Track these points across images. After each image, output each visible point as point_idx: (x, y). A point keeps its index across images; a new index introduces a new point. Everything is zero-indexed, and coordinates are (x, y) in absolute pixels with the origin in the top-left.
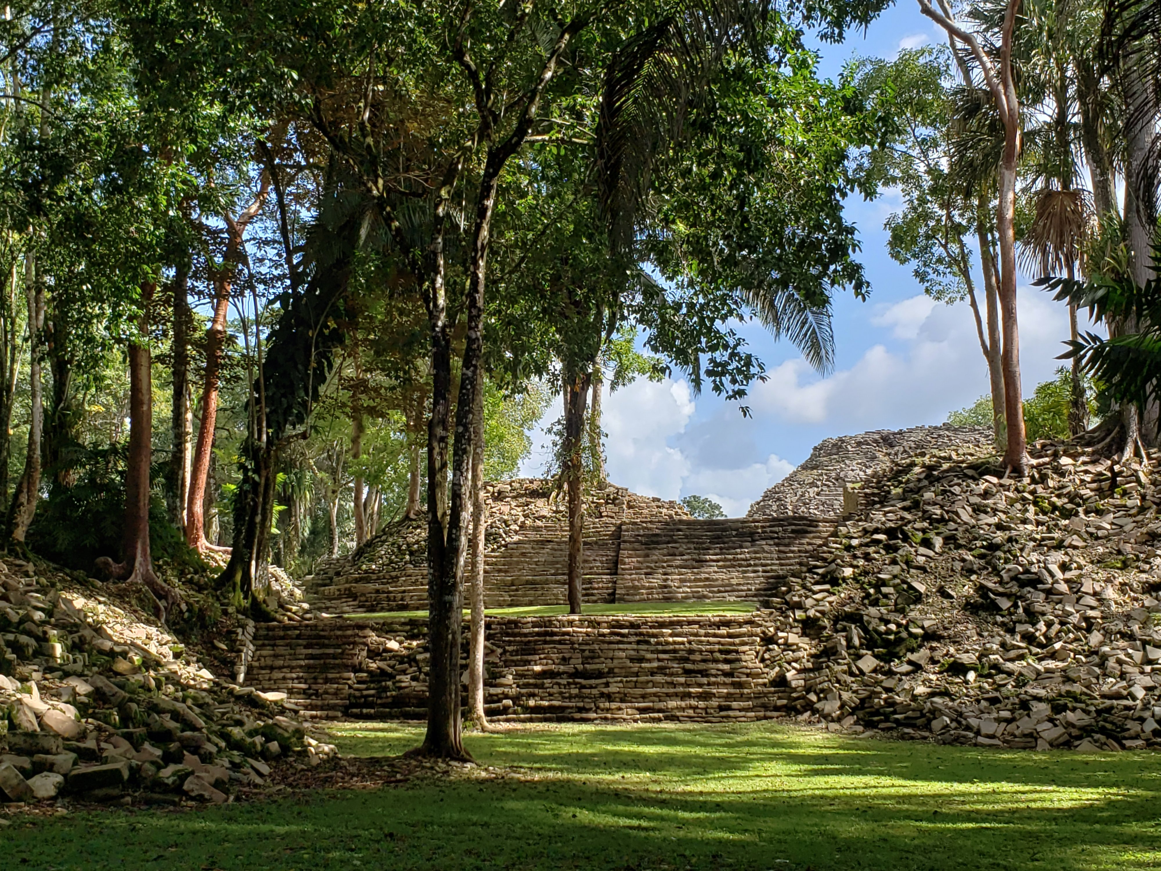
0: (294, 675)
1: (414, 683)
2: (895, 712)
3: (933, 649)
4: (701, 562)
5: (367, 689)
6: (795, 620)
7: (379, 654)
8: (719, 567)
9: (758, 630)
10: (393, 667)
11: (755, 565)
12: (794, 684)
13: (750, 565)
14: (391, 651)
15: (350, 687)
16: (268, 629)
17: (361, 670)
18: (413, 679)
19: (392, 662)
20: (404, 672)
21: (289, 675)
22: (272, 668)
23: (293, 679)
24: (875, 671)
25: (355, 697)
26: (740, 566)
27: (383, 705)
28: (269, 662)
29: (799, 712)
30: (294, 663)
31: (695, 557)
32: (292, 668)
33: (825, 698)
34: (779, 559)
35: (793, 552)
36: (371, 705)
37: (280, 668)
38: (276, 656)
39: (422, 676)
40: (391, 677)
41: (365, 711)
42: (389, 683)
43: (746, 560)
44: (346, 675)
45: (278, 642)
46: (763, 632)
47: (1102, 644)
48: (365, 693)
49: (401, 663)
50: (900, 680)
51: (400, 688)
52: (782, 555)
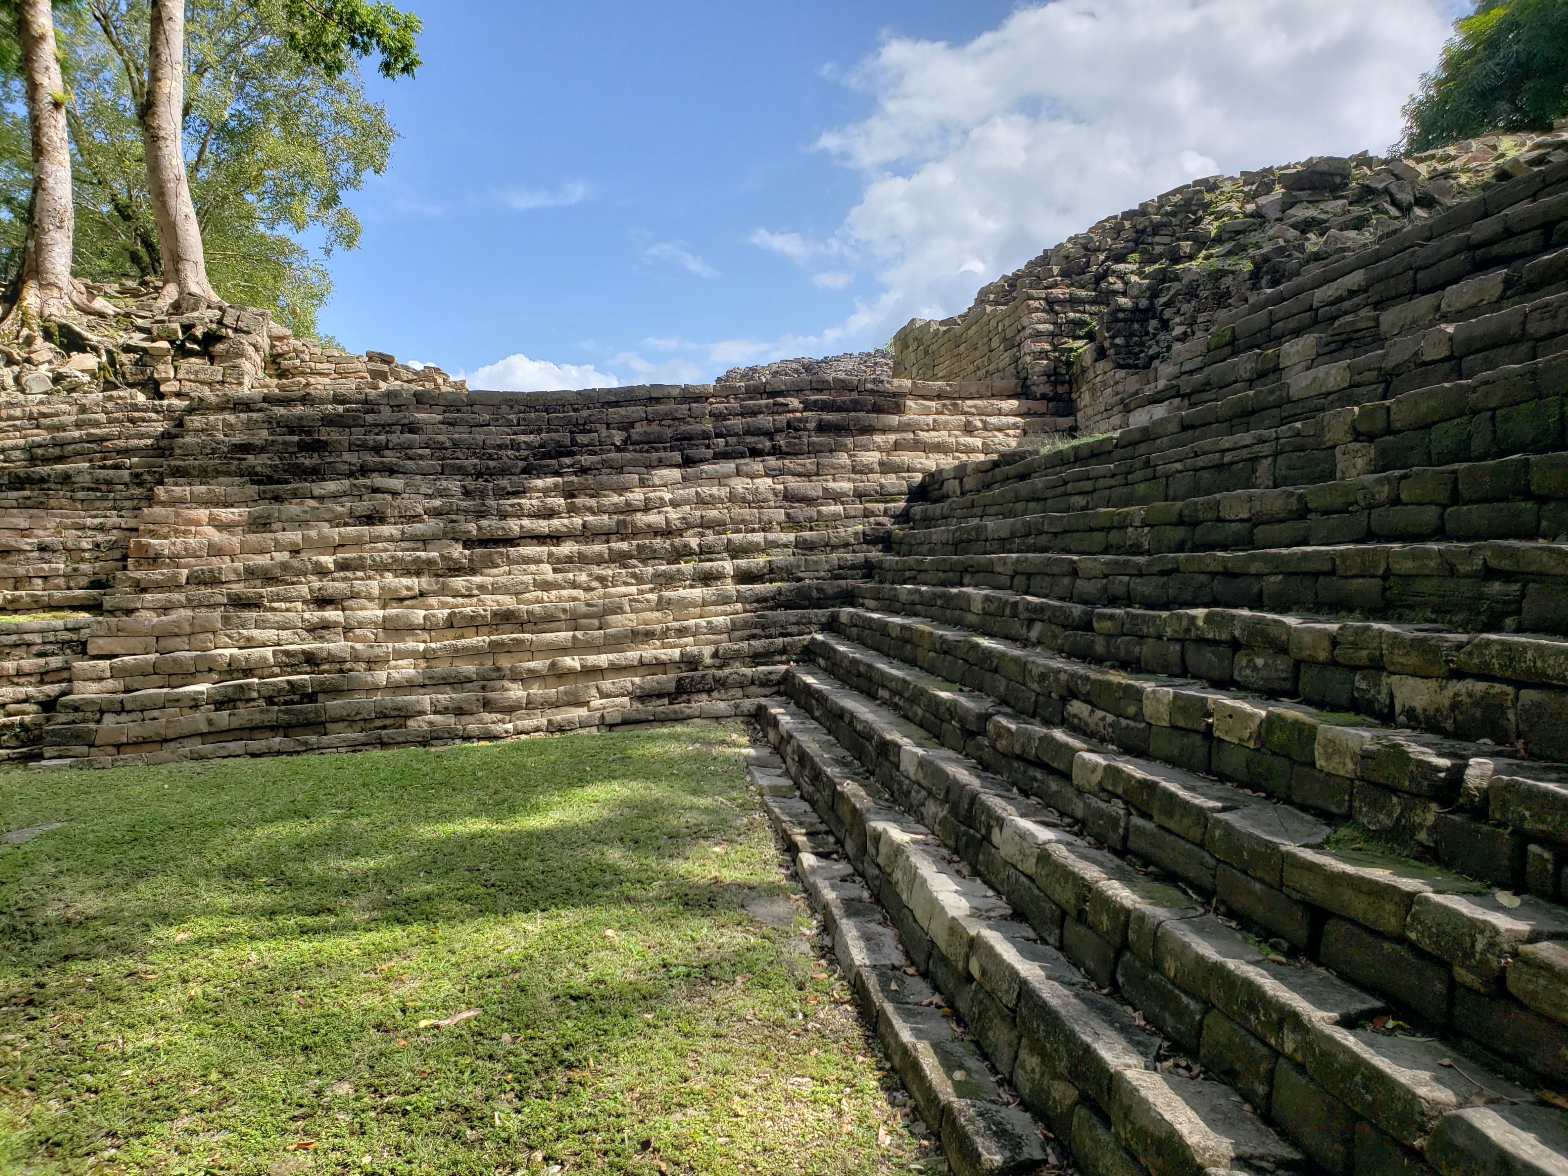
8: (560, 564)
11: (706, 552)
13: (680, 554)
26: (646, 555)
34: (792, 523)
35: (836, 497)
43: (667, 532)
52: (801, 511)
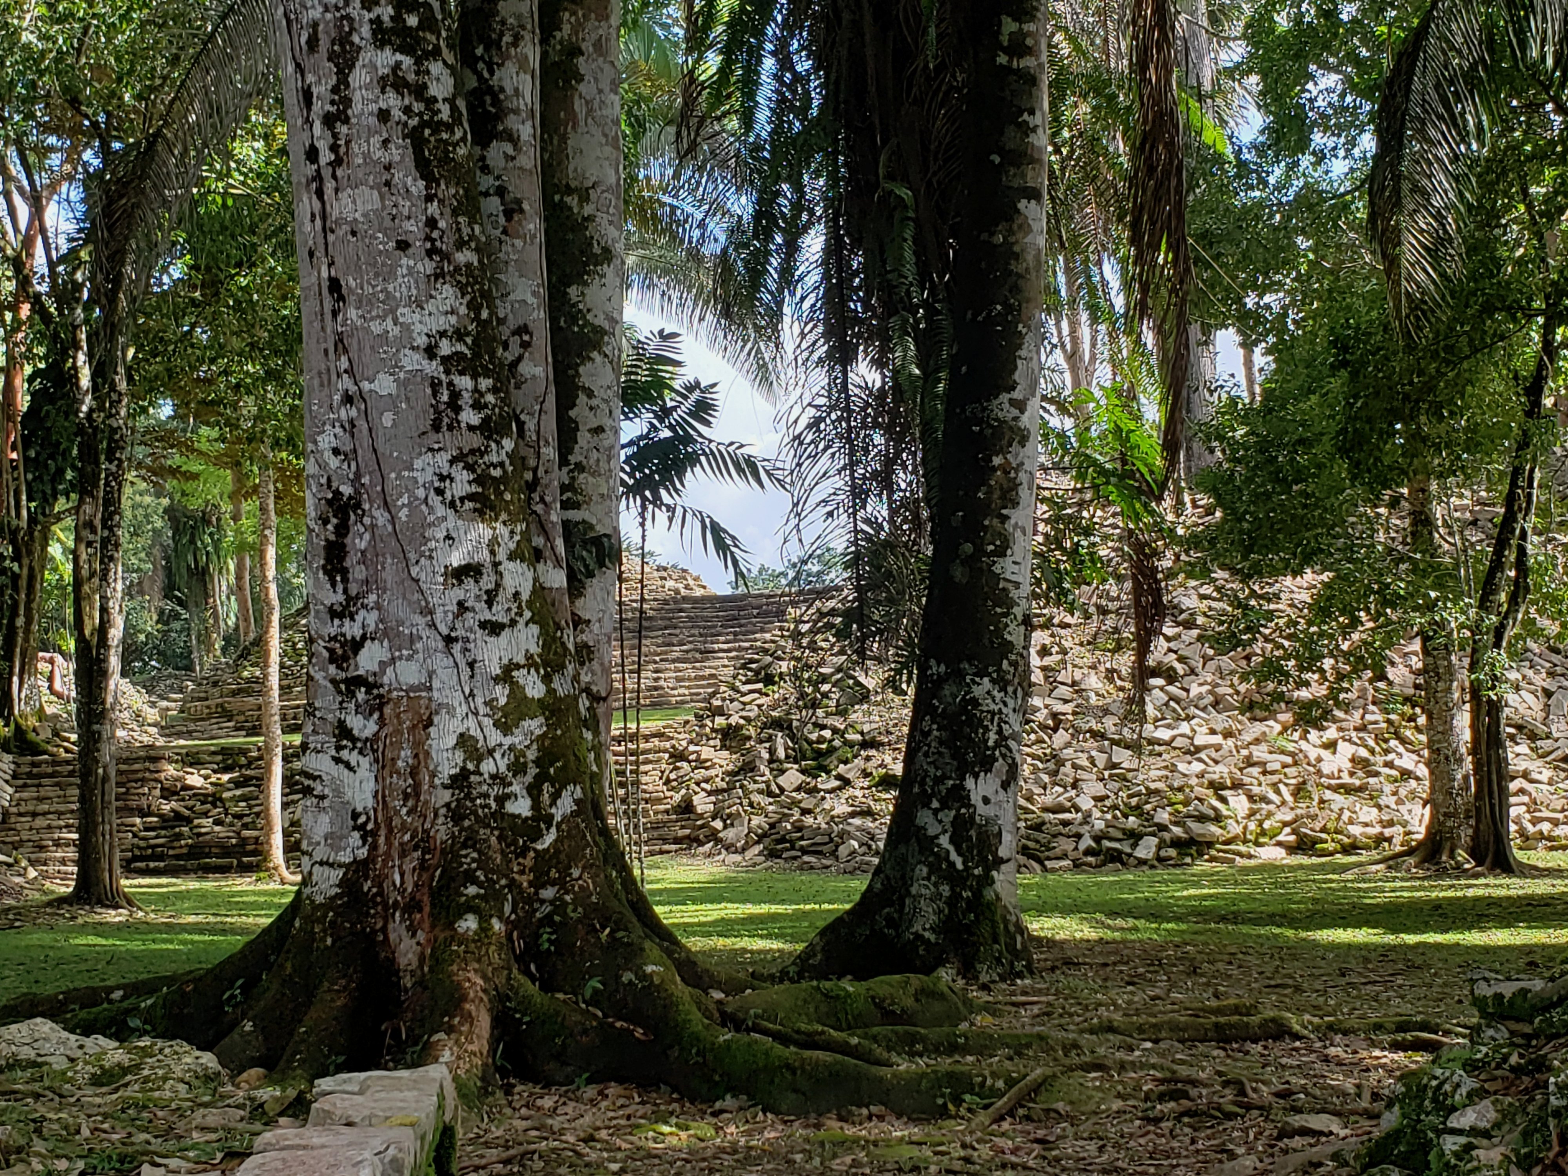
0: (62, 823)
1: (217, 828)
2: (802, 838)
3: (868, 759)
4: (707, 653)
5: (157, 837)
6: (713, 730)
7: (176, 793)
9: (668, 745)
10: (190, 809)
12: (699, 810)
14: (191, 788)
15: (135, 836)
16: (34, 764)
17: (150, 814)
18: (217, 822)
19: (191, 803)
20: (206, 814)
21: (55, 823)
22: (34, 815)
23: (60, 828)
24: (798, 789)
25: (140, 848)
27: (177, 857)
28: (31, 808)
29: (701, 844)
30: (62, 808)
31: (700, 646)
32: (60, 814)
33: (732, 825)
36: (160, 858)
37: (44, 814)
38: (40, 799)
39: (229, 819)
40: (188, 821)
41: (152, 865)
42: (185, 829)
44: (129, 820)
45: (45, 781)
46: (673, 747)
47: (1068, 745)
48: (152, 842)
49: (203, 803)
50: (823, 798)
51: (200, 835)
